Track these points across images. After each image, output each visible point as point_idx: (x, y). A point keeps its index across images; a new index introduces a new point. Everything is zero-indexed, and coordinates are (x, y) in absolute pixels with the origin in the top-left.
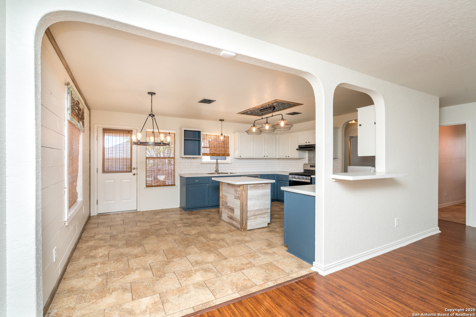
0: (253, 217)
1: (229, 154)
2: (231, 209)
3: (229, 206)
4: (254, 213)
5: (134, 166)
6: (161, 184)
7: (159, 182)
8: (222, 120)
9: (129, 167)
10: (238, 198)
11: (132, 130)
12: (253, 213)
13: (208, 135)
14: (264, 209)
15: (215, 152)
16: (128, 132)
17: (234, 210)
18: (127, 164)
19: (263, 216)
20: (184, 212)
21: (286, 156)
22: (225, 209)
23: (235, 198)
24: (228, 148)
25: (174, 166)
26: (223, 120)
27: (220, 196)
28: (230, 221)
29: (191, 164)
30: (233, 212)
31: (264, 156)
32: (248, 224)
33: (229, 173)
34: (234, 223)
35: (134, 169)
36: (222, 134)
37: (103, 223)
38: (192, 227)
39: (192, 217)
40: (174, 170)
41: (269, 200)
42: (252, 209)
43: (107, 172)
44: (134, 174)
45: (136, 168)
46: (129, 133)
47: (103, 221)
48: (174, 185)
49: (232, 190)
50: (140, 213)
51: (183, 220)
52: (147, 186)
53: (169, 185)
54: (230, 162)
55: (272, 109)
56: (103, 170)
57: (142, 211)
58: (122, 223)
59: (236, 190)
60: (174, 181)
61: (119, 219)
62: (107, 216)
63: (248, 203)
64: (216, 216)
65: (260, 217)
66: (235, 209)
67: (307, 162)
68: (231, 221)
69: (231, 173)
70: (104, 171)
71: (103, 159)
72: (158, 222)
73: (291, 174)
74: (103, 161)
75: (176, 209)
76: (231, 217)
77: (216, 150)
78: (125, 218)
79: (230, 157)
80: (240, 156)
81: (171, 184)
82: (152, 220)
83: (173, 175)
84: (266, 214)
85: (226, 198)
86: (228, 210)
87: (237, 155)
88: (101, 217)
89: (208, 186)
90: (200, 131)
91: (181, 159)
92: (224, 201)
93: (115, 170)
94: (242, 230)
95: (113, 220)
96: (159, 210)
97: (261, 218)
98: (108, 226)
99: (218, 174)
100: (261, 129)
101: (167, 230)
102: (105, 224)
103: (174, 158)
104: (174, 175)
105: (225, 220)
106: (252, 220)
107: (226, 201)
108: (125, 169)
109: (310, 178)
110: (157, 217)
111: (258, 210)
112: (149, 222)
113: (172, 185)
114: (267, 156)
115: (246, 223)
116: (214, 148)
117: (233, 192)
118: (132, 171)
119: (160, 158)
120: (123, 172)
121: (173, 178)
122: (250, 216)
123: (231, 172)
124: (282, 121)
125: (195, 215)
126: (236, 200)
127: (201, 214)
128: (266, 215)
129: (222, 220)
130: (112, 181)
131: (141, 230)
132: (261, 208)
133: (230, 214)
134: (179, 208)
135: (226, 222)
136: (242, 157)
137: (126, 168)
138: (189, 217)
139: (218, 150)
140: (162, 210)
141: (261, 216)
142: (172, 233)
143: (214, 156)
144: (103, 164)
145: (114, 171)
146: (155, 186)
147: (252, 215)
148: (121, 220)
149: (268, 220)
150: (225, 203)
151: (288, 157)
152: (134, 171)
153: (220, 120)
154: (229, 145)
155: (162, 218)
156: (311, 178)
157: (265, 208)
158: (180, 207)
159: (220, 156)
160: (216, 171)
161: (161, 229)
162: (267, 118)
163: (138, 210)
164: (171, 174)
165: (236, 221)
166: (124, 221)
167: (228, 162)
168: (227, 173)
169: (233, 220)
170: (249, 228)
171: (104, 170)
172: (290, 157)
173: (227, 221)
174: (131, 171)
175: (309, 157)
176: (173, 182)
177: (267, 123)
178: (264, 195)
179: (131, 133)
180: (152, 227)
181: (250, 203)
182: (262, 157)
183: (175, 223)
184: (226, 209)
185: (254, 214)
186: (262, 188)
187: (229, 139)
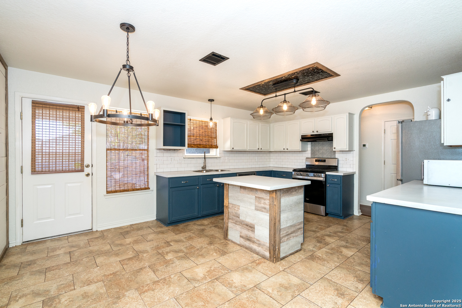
0: (286, 238)
1: (216, 145)
2: (247, 225)
3: (243, 221)
4: (287, 232)
5: (86, 162)
6: (130, 188)
7: (126, 185)
8: (211, 100)
9: (78, 163)
10: (264, 210)
11: (84, 107)
12: (285, 232)
13: (192, 120)
14: (297, 224)
15: (201, 143)
16: (77, 109)
17: (254, 228)
18: (75, 159)
19: (297, 235)
20: (165, 228)
21: (284, 149)
22: (234, 224)
23: (257, 209)
24: (216, 138)
25: (148, 162)
26: (213, 100)
27: (224, 205)
28: (245, 243)
29: (171, 159)
30: (252, 231)
31: (259, 149)
32: (281, 249)
33: (220, 171)
34: (255, 247)
35: (88, 166)
36: (211, 119)
37: (30, 264)
38: (192, 259)
39: (181, 236)
40: (148, 167)
41: (302, 210)
42: (285, 226)
43: (40, 172)
44: (88, 175)
45: (91, 166)
46: (79, 110)
47: (31, 258)
48: (149, 188)
49: (251, 197)
50: (98, 235)
51: (171, 245)
52: (108, 192)
53: (141, 189)
54: (218, 156)
55: (295, 81)
56: (32, 169)
57: (100, 230)
58: (68, 260)
59: (259, 198)
60: (148, 183)
61: (61, 252)
62: (41, 245)
63: (282, 217)
64: (217, 233)
65: (293, 237)
66: (256, 227)
67: (309, 156)
68: (247, 244)
69: (222, 171)
70: (34, 171)
71: (32, 151)
72: (131, 253)
73: (295, 170)
74: (32, 153)
75: (152, 222)
76: (248, 238)
77: (201, 140)
78: (73, 247)
79: (218, 149)
80: (233, 148)
81: (143, 187)
82: (121, 248)
83: (146, 173)
84: (300, 230)
85: (236, 209)
86: (241, 227)
87: (228, 146)
88: (30, 248)
89: (198, 189)
90: (185, 113)
91: (158, 151)
92: (233, 213)
93: (54, 168)
94: (275, 261)
95: (52, 254)
96: (127, 227)
97: (295, 237)
98: (40, 272)
99: (206, 172)
100: (255, 114)
101: (154, 272)
102: (35, 265)
103: (147, 150)
104: (148, 175)
105: (234, 240)
106: (285, 243)
107: (236, 213)
108: (72, 166)
109: (323, 175)
110: (128, 240)
111: (291, 226)
112: (117, 255)
113: (146, 189)
114: (261, 149)
115: (279, 249)
116: (199, 137)
117: (253, 201)
118: (84, 169)
119: (127, 150)
120: (69, 171)
121: (146, 178)
122: (283, 237)
123: (223, 168)
124: (314, 97)
125: (184, 232)
126: (258, 213)
127: (192, 230)
128: (299, 233)
129: (229, 240)
130: (50, 186)
131: (105, 275)
132: (295, 222)
133: (246, 232)
134: (156, 222)
135: (239, 245)
136: (236, 148)
137: (74, 165)
138: (177, 237)
139: (204, 140)
140: (131, 225)
141: (294, 235)
142: (165, 279)
143: (199, 147)
144: (32, 159)
145: (53, 171)
146: (121, 191)
147: (285, 234)
148: (65, 253)
149: (300, 239)
150: (234, 215)
151: (287, 149)
152: (87, 170)
153: (209, 100)
154: (217, 134)
155: (136, 242)
156: (326, 175)
157: (298, 221)
158: (157, 219)
159: (206, 148)
160: (203, 168)
161: (141, 269)
162: (285, 94)
163: (94, 230)
164: (144, 173)
165: (259, 245)
166: (72, 254)
167: (216, 156)
168: (217, 171)
169: (254, 242)
170: (282, 255)
171: (35, 169)
172: (290, 149)
173: (239, 243)
174: (82, 171)
175: (312, 150)
176: (146, 184)
177: (285, 101)
178: (297, 203)
179: (81, 111)
180: (125, 266)
181: (283, 216)
182: (256, 149)
183: (160, 251)
184: (236, 224)
185: (287, 234)
186: (295, 193)
187: (217, 127)
